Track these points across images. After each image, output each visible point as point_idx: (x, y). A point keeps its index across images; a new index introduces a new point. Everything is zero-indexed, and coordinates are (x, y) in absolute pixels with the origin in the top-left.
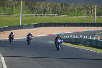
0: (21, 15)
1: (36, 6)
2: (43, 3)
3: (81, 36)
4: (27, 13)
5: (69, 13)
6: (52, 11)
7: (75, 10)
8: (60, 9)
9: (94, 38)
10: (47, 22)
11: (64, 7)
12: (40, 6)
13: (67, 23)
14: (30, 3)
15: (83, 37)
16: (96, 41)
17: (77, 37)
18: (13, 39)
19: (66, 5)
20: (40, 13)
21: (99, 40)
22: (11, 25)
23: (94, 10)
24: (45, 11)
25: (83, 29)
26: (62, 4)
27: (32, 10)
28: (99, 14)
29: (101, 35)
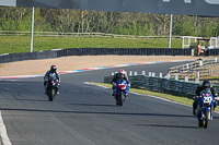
0: (32, 33)
1: (60, 18)
2: (74, 11)
3: (144, 73)
4: (44, 30)
5: (121, 29)
6: (91, 26)
7: (132, 24)
8: (105, 22)
9: (168, 77)
10: (81, 46)
11: (112, 19)
12: (68, 17)
14: (49, 11)
15: (147, 74)
16: (172, 82)
17: (136, 74)
19: (117, 15)
20: (68, 29)
21: (177, 79)
22: (15, 51)
23: (168, 25)
24: (77, 26)
25: (147, 60)
26: (109, 14)
27: (54, 24)
28: (177, 32)
29: (180, 70)
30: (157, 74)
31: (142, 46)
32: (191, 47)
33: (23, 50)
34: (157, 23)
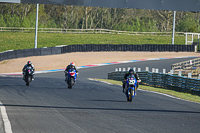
0: (37, 30)
1: (65, 14)
2: (78, 8)
3: (147, 69)
4: (49, 26)
5: (124, 26)
6: (94, 22)
7: (135, 21)
8: (109, 19)
10: (85, 43)
11: (116, 16)
12: (72, 13)
13: (121, 46)
14: (53, 8)
15: (151, 70)
16: (175, 78)
17: (139, 70)
18: (32, 76)
19: (121, 12)
20: (72, 26)
22: (19, 48)
23: (172, 21)
24: (81, 22)
25: (151, 56)
26: (113, 10)
27: (58, 20)
28: (181, 28)
29: (183, 66)
30: (161, 70)
31: (146, 42)
32: (194, 44)
33: (27, 46)
34: (161, 19)
